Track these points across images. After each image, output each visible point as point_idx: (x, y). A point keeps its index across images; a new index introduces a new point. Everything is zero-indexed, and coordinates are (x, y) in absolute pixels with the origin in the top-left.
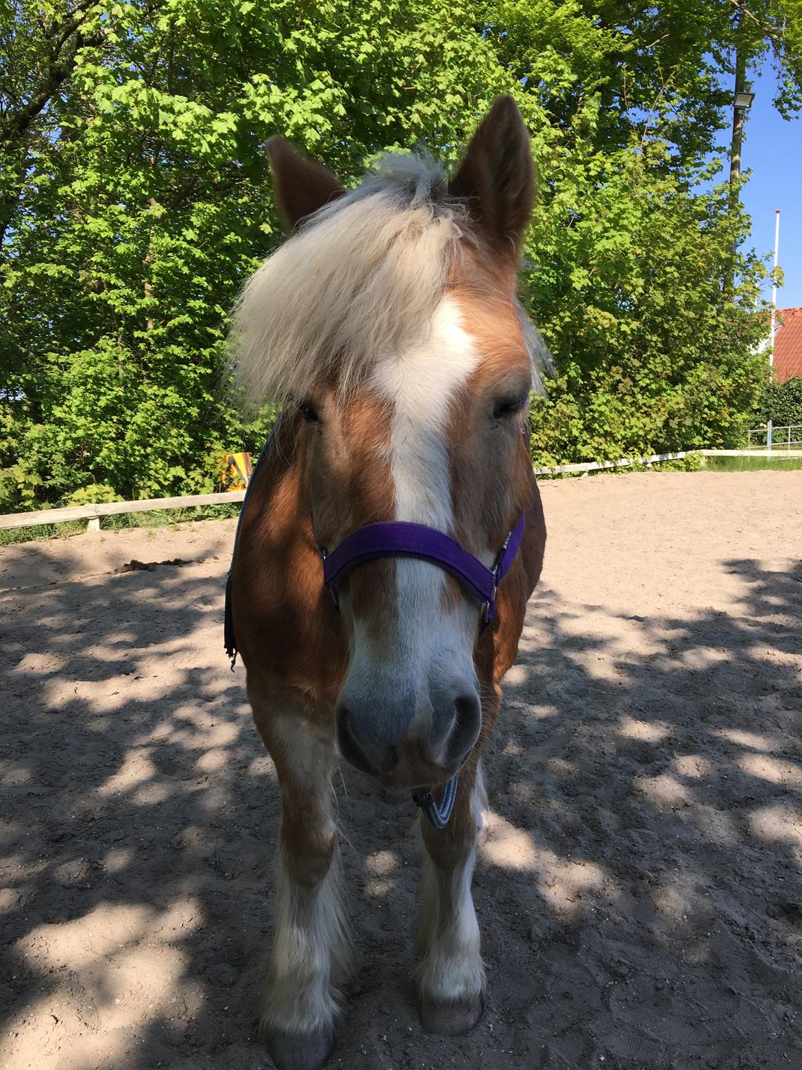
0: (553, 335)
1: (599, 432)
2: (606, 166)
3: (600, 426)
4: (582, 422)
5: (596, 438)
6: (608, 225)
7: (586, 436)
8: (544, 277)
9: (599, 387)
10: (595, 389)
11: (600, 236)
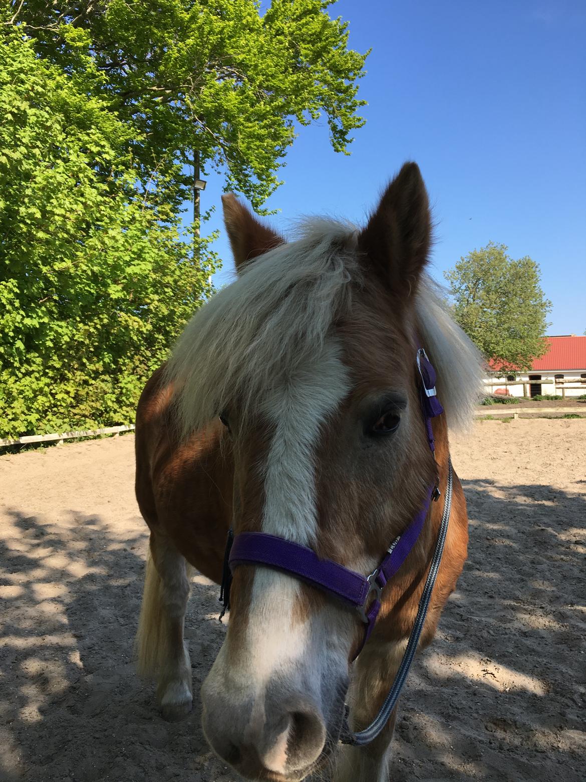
0: (94, 331)
1: (126, 403)
2: (136, 215)
3: (127, 399)
4: (114, 396)
5: (124, 408)
6: (133, 256)
7: (116, 406)
8: (87, 288)
9: (125, 370)
10: (121, 371)
11: (128, 264)
